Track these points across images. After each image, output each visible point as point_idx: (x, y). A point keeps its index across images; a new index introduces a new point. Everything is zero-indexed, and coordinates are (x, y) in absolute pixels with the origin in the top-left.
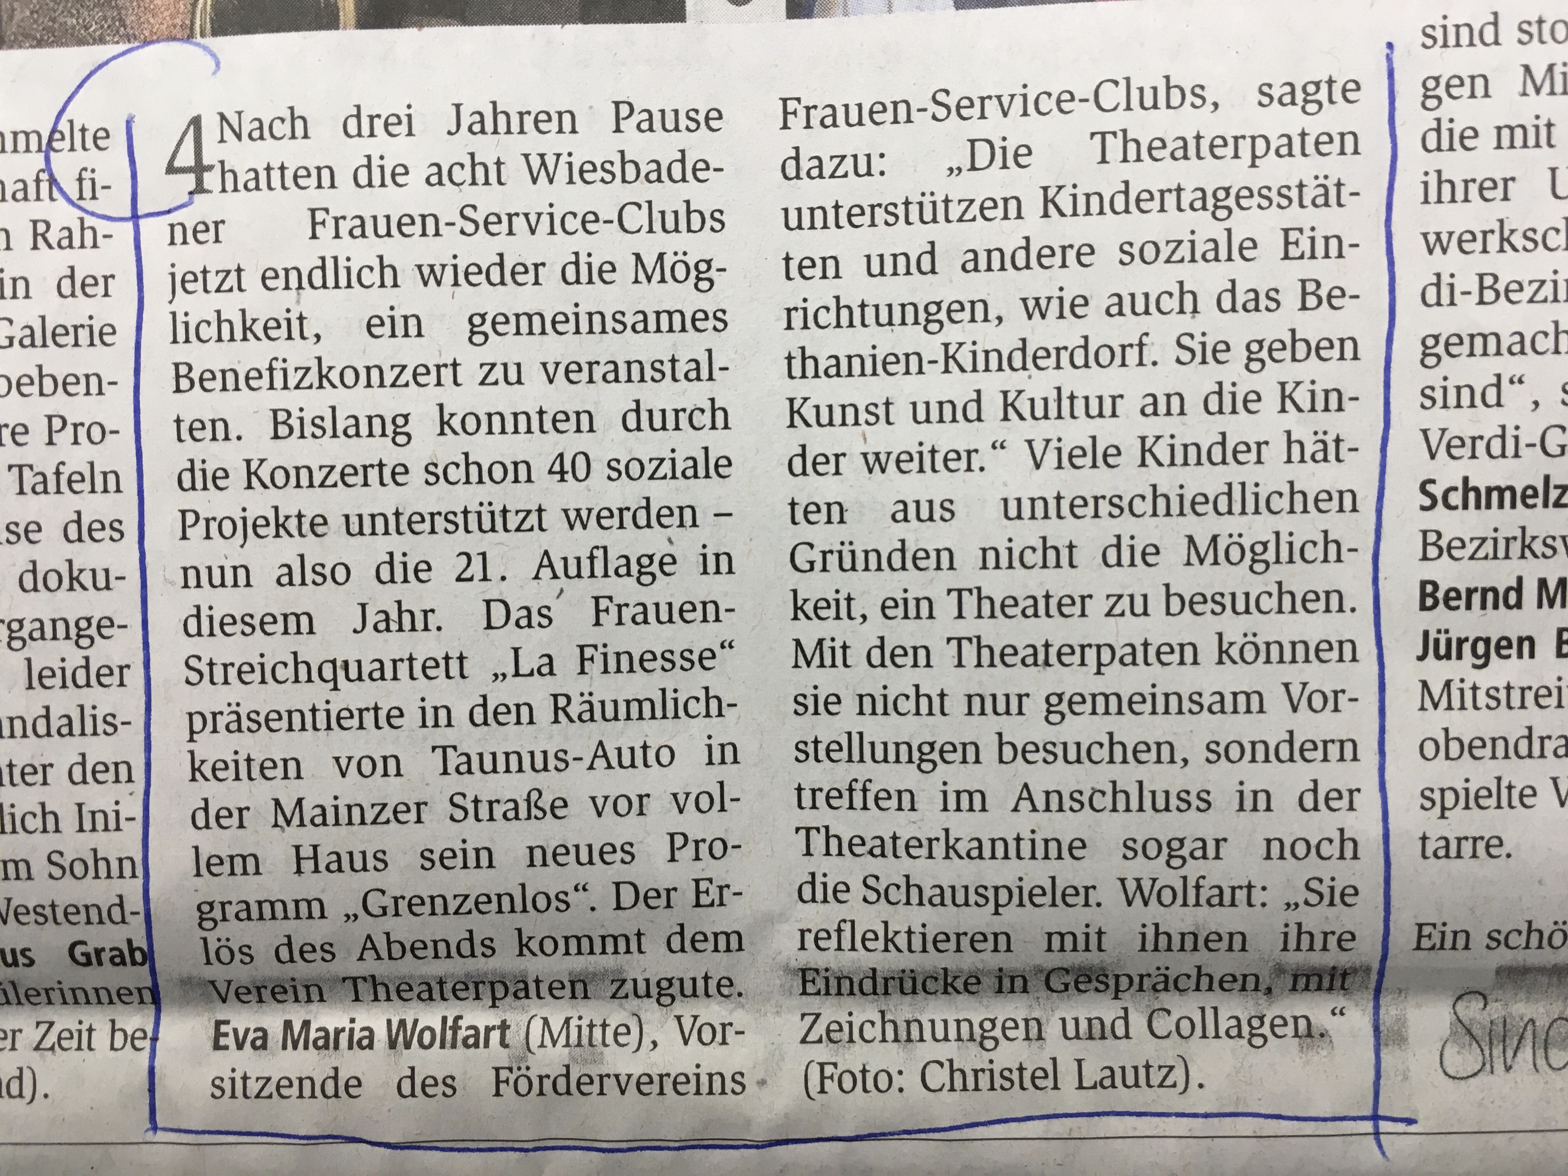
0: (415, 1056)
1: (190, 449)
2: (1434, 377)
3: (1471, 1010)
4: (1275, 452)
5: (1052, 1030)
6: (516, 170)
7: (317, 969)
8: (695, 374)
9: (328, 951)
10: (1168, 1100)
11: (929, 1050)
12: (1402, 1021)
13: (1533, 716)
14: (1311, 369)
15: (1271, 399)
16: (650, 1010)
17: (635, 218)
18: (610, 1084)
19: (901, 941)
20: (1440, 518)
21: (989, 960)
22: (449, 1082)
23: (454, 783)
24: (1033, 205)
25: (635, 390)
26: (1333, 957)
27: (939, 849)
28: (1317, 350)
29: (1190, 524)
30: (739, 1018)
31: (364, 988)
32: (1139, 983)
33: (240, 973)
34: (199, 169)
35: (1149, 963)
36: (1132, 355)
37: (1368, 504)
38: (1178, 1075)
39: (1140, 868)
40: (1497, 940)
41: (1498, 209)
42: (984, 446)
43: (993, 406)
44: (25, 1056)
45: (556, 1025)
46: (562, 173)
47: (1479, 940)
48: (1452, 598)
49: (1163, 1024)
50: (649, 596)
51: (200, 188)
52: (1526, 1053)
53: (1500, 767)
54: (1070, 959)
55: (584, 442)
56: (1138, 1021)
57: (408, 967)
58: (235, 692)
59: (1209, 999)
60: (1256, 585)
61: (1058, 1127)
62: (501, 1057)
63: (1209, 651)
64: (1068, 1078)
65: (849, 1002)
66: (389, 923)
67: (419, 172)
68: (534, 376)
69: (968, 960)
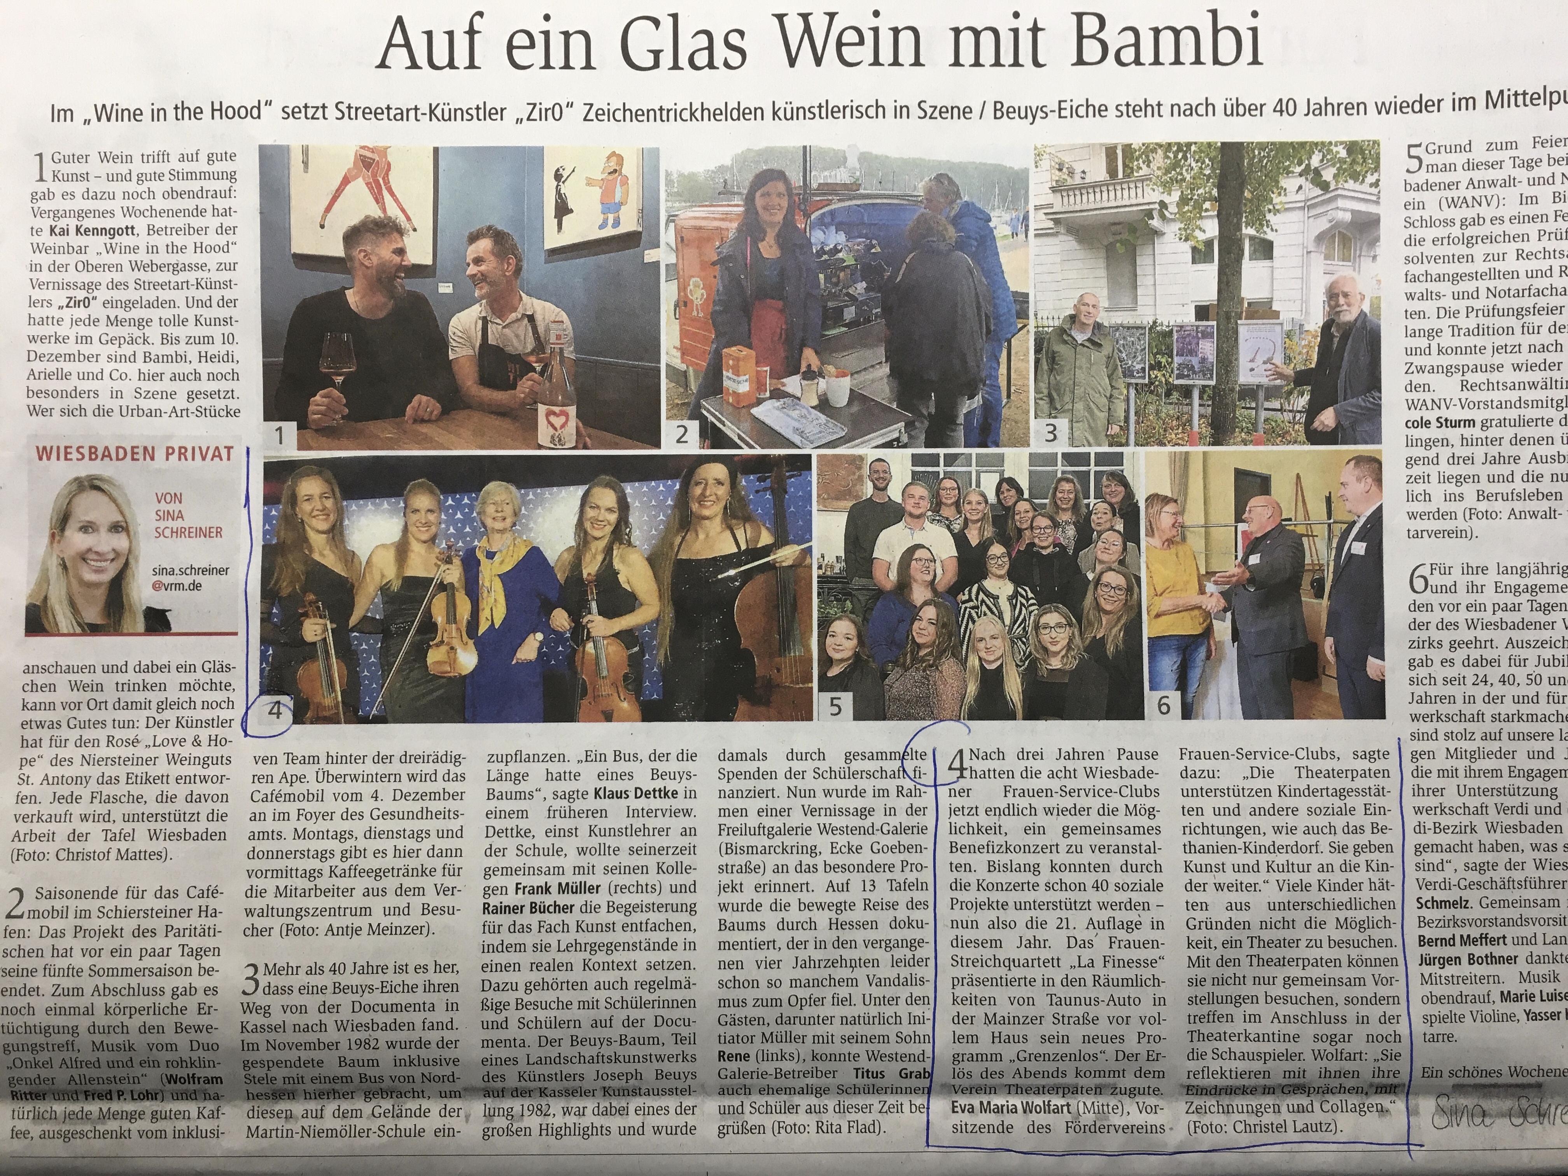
0: (1034, 1116)
1: (955, 874)
2: (1419, 859)
3: (1443, 1101)
4: (1366, 886)
5: (1284, 1109)
6: (1081, 773)
7: (996, 1081)
8: (1149, 851)
9: (1001, 1074)
10: (1329, 1137)
11: (1236, 1117)
12: (1417, 1106)
13: (1462, 987)
14: (1376, 856)
15: (1363, 866)
16: (1126, 1100)
17: (1126, 791)
18: (1112, 1129)
19: (1228, 1074)
20: (1424, 912)
21: (1262, 1082)
22: (1048, 1127)
23: (1055, 1009)
24: (1275, 792)
25: (1126, 856)
26: (1392, 1080)
27: (1242, 1038)
28: (1378, 848)
29: (1337, 913)
30: (1161, 1103)
31: (1013, 1089)
32: (1317, 1090)
33: (966, 1082)
34: (962, 769)
35: (1322, 1082)
36: (1314, 849)
37: (1399, 906)
38: (1332, 1127)
39: (1320, 1046)
40: (1452, 1074)
41: (1440, 799)
42: (1261, 882)
43: (1263, 867)
44: (875, 1115)
45: (1089, 1105)
46: (1098, 774)
47: (1446, 1074)
48: (1430, 942)
49: (1327, 1107)
50: (1131, 937)
51: (962, 776)
52: (1465, 1119)
53: (1451, 1007)
54: (1292, 1081)
55: (1105, 876)
56: (1317, 1105)
57: (1032, 1081)
58: (971, 970)
59: (1346, 1096)
60: (1361, 937)
61: (1288, 1147)
62: (1069, 1117)
63: (1345, 962)
64: (1290, 1128)
65: (1205, 1098)
66: (1027, 1064)
67: (1045, 774)
68: (1087, 850)
69: (1253, 1082)
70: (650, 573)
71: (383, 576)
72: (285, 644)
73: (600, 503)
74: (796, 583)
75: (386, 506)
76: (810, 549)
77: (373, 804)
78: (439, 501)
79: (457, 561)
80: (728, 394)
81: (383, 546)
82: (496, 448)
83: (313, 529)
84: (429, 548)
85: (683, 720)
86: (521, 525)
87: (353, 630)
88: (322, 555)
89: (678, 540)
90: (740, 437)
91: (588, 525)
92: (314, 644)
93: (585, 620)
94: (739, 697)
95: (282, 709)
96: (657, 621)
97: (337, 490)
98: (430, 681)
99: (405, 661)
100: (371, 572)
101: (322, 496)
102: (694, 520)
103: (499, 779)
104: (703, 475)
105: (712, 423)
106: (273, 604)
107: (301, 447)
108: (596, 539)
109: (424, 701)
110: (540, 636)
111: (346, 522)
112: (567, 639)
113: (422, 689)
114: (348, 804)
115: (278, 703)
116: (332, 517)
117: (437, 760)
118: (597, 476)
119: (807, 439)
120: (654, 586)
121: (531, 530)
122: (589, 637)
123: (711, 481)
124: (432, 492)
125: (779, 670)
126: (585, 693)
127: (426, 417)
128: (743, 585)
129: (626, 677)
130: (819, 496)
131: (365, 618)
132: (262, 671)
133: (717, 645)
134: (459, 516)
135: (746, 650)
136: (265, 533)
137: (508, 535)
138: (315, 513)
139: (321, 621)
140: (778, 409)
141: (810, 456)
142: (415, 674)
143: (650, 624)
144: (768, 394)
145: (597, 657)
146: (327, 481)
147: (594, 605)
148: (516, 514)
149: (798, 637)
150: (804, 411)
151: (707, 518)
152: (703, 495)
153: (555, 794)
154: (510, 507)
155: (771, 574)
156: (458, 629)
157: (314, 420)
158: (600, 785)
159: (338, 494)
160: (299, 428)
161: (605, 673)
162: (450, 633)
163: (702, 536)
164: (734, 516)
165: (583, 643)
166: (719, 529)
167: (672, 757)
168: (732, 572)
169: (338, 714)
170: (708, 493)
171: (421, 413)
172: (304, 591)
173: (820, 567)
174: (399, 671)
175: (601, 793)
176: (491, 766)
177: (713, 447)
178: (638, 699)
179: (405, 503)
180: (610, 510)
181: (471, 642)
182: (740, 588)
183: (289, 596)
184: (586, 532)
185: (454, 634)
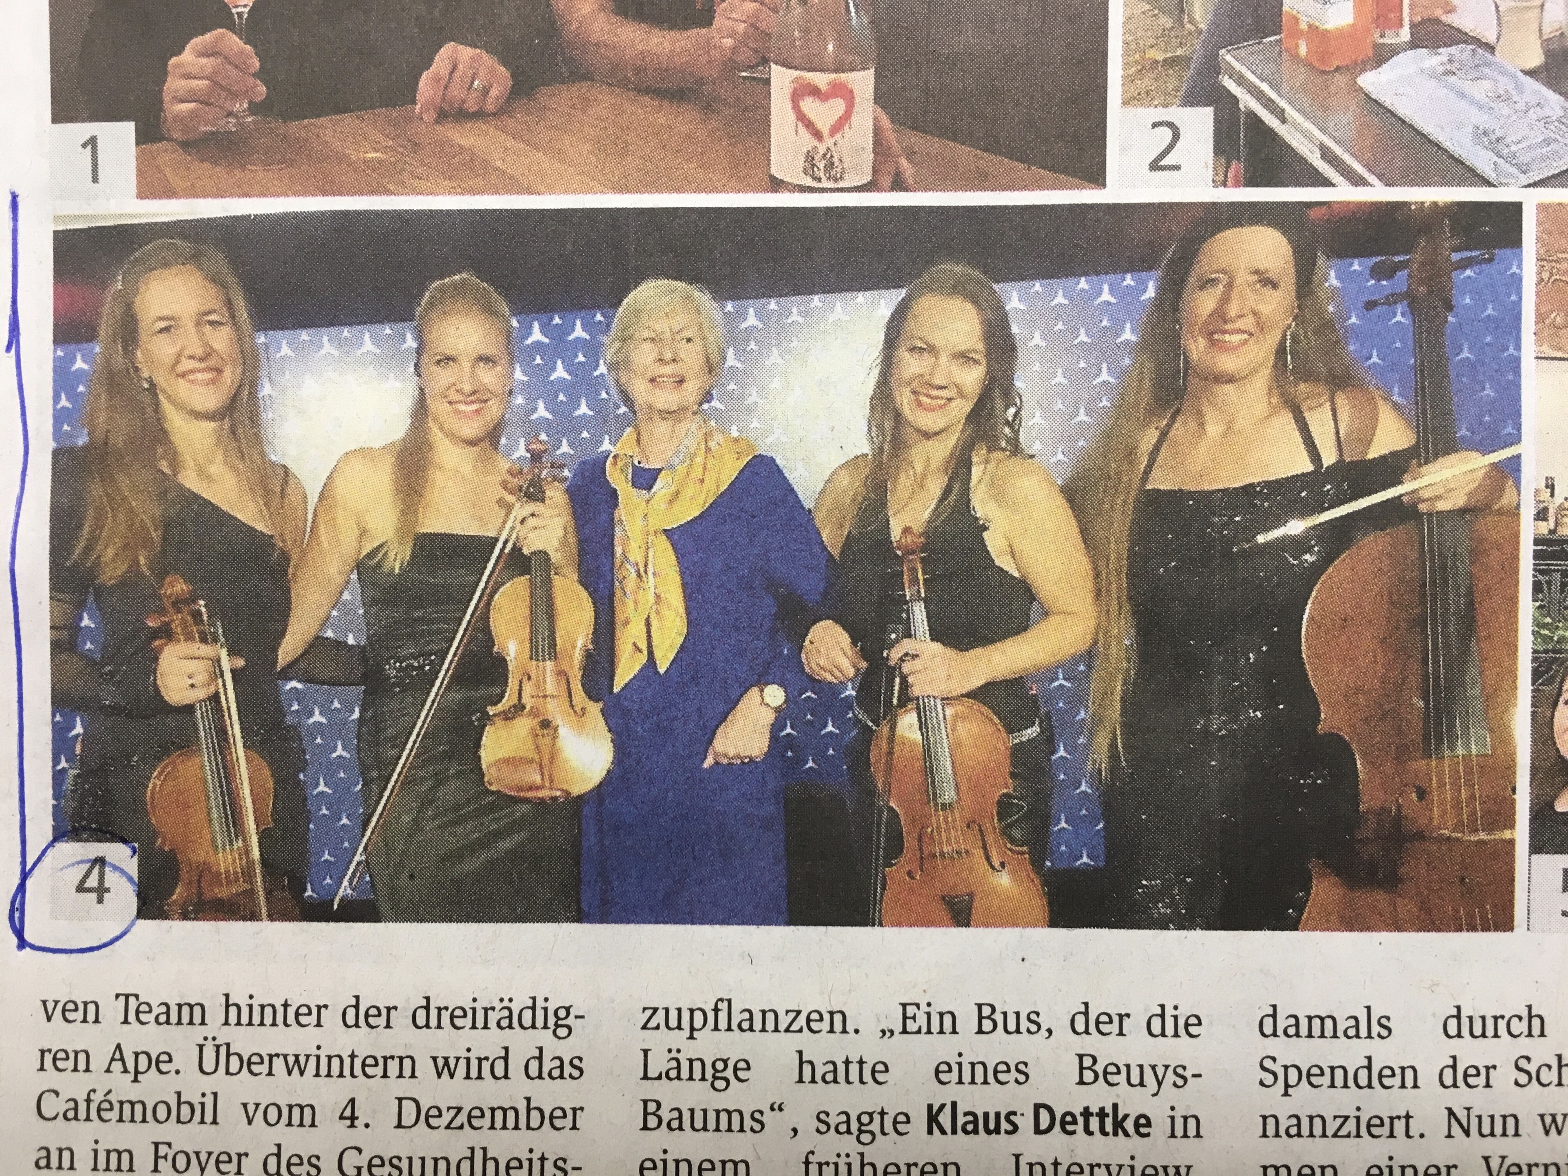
70: (1071, 528)
71: (363, 533)
72: (114, 710)
73: (936, 338)
74: (1476, 554)
75: (368, 345)
76: (1515, 463)
77: (343, 1135)
78: (508, 333)
79: (556, 495)
80: (1296, 33)
81: (364, 453)
82: (658, 188)
83: (179, 406)
84: (484, 460)
85: (1162, 924)
86: (727, 396)
87: (287, 673)
88: (202, 473)
89: (1150, 437)
90: (1327, 154)
91: (904, 399)
92: (189, 709)
93: (895, 654)
94: (1314, 865)
95: (112, 878)
96: (1089, 656)
97: (240, 304)
98: (492, 808)
99: (424, 755)
100: (332, 523)
101: (202, 320)
102: (1194, 383)
103: (674, 1074)
104: (1223, 263)
105: (1252, 116)
106: (80, 606)
107: (146, 191)
108: (927, 435)
109: (472, 864)
110: (775, 695)
111: (266, 390)
112: (847, 704)
113: (469, 832)
114: (281, 1133)
115: (100, 861)
116: (230, 376)
117: (508, 1022)
118: (929, 263)
119: (1510, 159)
120: (1081, 563)
121: (751, 410)
122: (906, 698)
123: (1243, 278)
124: (489, 310)
125: (1422, 794)
126: (895, 846)
127: (471, 105)
128: (1326, 560)
129: (1004, 806)
130: (1540, 318)
131: (318, 644)
132: (58, 777)
133: (1252, 722)
134: (560, 372)
135: (1335, 739)
136: (59, 417)
137: (691, 425)
138: (186, 365)
139: (206, 650)
140: (1432, 75)
141: (1517, 207)
142: (450, 792)
143: (1069, 666)
144: (1405, 35)
145: (928, 752)
146: (215, 280)
147: (919, 612)
148: (710, 368)
149: (1477, 705)
150: (1505, 84)
151: (1231, 379)
152: (1220, 315)
153: (822, 1118)
154: (697, 346)
155: (1403, 531)
156: (562, 674)
157: (178, 118)
158: (942, 1096)
159: (243, 315)
160: (142, 138)
161: (949, 795)
162: (540, 685)
163: (1214, 429)
164: (1306, 374)
165: (891, 714)
166: (1261, 408)
167: (1135, 1026)
168: (1295, 527)
169: (250, 893)
170: (1233, 310)
171: (456, 92)
172: (162, 573)
173: (1541, 515)
174: (407, 782)
175: (945, 1119)
176: (651, 1039)
177: (1252, 182)
178: (1037, 863)
179: (420, 337)
180: (964, 357)
181: (594, 709)
182: (1318, 569)
183: (123, 583)
184: (898, 416)
185: (551, 685)
